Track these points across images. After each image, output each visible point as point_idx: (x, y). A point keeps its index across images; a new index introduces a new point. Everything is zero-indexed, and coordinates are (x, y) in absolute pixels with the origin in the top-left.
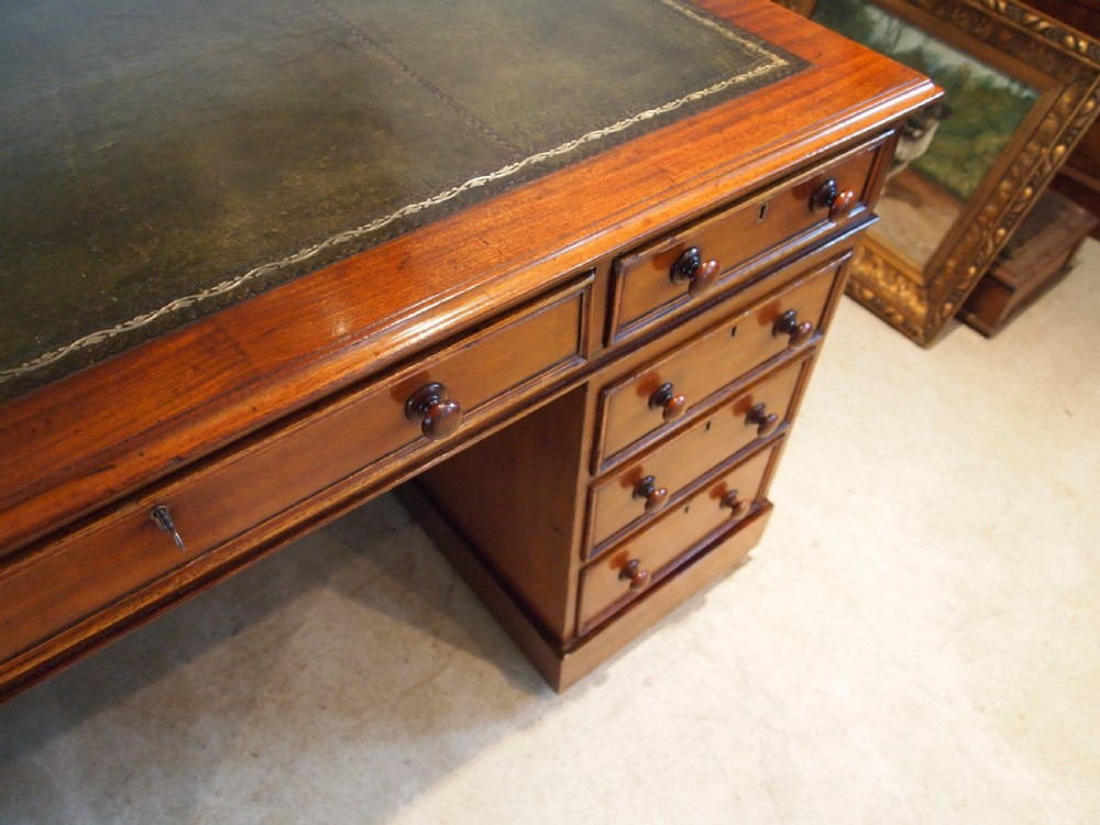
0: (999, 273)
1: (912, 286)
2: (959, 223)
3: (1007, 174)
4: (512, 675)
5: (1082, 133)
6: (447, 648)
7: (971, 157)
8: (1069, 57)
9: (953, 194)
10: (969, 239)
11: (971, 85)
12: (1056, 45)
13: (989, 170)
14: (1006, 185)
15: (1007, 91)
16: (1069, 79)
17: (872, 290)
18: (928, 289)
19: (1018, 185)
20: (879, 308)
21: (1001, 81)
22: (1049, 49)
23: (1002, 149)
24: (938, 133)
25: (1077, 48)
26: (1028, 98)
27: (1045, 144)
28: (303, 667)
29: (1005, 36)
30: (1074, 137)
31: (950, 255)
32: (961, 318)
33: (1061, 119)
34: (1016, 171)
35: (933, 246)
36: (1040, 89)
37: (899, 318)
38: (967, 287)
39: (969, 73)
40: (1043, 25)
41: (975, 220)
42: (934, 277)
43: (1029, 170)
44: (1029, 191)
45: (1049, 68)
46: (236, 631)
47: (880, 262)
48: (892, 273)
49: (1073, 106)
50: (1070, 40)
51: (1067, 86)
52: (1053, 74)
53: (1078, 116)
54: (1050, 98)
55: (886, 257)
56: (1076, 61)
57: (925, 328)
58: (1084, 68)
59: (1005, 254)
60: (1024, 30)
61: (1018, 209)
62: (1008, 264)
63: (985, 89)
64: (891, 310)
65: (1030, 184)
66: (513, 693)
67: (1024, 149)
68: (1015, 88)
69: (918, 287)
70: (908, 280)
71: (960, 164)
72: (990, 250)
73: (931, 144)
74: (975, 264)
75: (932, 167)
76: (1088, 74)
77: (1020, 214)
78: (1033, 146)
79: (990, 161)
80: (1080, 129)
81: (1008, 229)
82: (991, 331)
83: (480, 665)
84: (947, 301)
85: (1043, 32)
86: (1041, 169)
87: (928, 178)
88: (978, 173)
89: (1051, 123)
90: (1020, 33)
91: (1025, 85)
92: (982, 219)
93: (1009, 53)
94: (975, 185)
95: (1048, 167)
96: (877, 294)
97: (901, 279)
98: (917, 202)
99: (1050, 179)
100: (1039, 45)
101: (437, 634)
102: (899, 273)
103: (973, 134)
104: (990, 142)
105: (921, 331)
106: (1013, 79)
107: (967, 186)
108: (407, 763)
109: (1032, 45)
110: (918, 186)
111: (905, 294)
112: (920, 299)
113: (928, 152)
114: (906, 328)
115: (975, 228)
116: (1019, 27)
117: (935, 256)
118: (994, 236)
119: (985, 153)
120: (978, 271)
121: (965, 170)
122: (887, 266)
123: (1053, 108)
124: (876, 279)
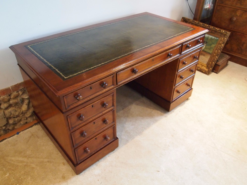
0: (217, 63)
1: (205, 67)
2: (210, 57)
3: (216, 49)
4: (162, 112)
5: (225, 43)
6: (152, 110)
7: (211, 48)
8: (222, 33)
9: (209, 53)
10: (212, 59)
11: (209, 39)
12: (220, 32)
13: (213, 49)
14: (216, 51)
15: (214, 39)
16: (223, 36)
17: (199, 68)
18: (207, 67)
19: (218, 50)
20: (201, 71)
21: (213, 37)
22: (219, 32)
23: (215, 46)
24: (206, 45)
25: (223, 32)
26: (217, 39)
27: (221, 45)
28: (133, 112)
29: (213, 32)
30: (224, 43)
31: (210, 62)
32: (213, 71)
33: (222, 42)
34: (217, 49)
35: (207, 61)
36: (219, 38)
37: (204, 71)
38: (213, 65)
39: (209, 37)
40: (218, 29)
41: (213, 56)
42: (208, 65)
43: (219, 48)
44: (219, 51)
45: (220, 35)
46: (123, 109)
47: (200, 64)
48: (202, 66)
49: (223, 39)
50: (222, 31)
51: (222, 37)
52: (220, 36)
53: (224, 40)
54: (220, 39)
55: (201, 64)
56: (223, 34)
57: (208, 72)
58: (224, 34)
59: (217, 61)
60: (216, 30)
61: (218, 53)
62: (218, 62)
63: (211, 39)
64: (202, 70)
65: (220, 50)
66: (162, 113)
67: (218, 46)
68: (215, 38)
69: (206, 67)
70: (204, 66)
71: (210, 49)
72: (215, 60)
73: (205, 47)
74: (214, 62)
75: (206, 50)
76: (225, 35)
77: (219, 54)
78: (219, 45)
79: (213, 48)
80: (225, 42)
81: (217, 56)
82: (217, 72)
83: (157, 111)
84: (211, 68)
85: (218, 30)
86: (221, 48)
87: (205, 52)
88: (212, 50)
89: (221, 42)
90: (215, 31)
91: (217, 37)
92: (214, 56)
93: (214, 34)
94: (212, 51)
95: (222, 47)
96: (200, 69)
97: (203, 66)
98: (204, 55)
99: (222, 49)
100: (218, 32)
101: (150, 108)
102: (203, 65)
103: (211, 45)
104: (213, 46)
105: (207, 73)
106: (215, 37)
107: (211, 52)
108: (151, 121)
109: (217, 32)
110: (204, 53)
111: (204, 68)
112: (207, 69)
113: (205, 48)
114: (205, 73)
115: (213, 57)
116: (215, 30)
117: (208, 62)
118: (216, 57)
119: (213, 47)
120: (214, 63)
121: (210, 50)
122: (201, 65)
123: (221, 40)
124: (200, 67)
